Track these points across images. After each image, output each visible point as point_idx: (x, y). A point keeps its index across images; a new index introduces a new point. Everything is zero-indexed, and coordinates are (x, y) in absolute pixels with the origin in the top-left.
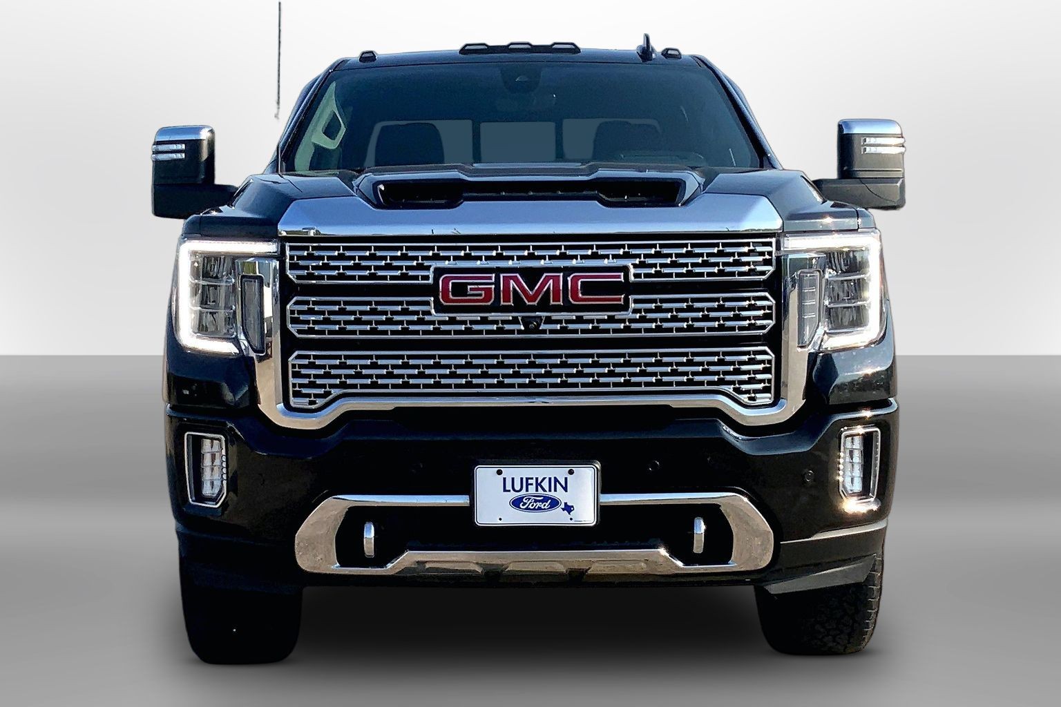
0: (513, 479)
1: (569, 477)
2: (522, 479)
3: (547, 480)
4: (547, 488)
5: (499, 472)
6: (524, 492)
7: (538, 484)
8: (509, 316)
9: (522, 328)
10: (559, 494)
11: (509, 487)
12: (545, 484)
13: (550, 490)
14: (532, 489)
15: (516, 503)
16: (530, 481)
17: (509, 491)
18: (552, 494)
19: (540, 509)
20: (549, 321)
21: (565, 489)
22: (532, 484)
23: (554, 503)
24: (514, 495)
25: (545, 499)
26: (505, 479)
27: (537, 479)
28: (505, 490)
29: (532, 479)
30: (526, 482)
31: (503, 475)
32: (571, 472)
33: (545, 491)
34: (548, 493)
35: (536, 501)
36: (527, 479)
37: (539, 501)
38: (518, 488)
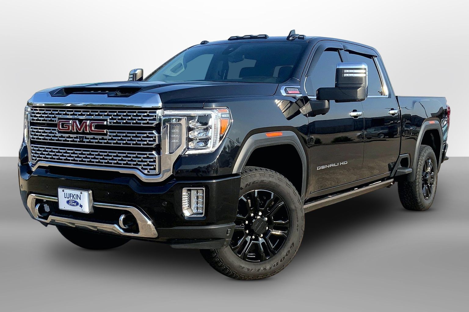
0: (67, 194)
3: (75, 195)
4: (75, 198)
5: (63, 191)
6: (69, 199)
7: (73, 196)
9: (79, 140)
10: (78, 201)
11: (66, 197)
12: (75, 196)
15: (68, 202)
16: (71, 195)
18: (76, 200)
19: (74, 205)
20: (86, 138)
21: (80, 199)
22: (71, 196)
23: (77, 204)
24: (67, 199)
25: (75, 202)
27: (73, 194)
28: (65, 198)
29: (71, 194)
31: (64, 192)
32: (81, 193)
34: (75, 200)
35: (73, 202)
36: (70, 194)
37: (74, 202)
38: (68, 197)
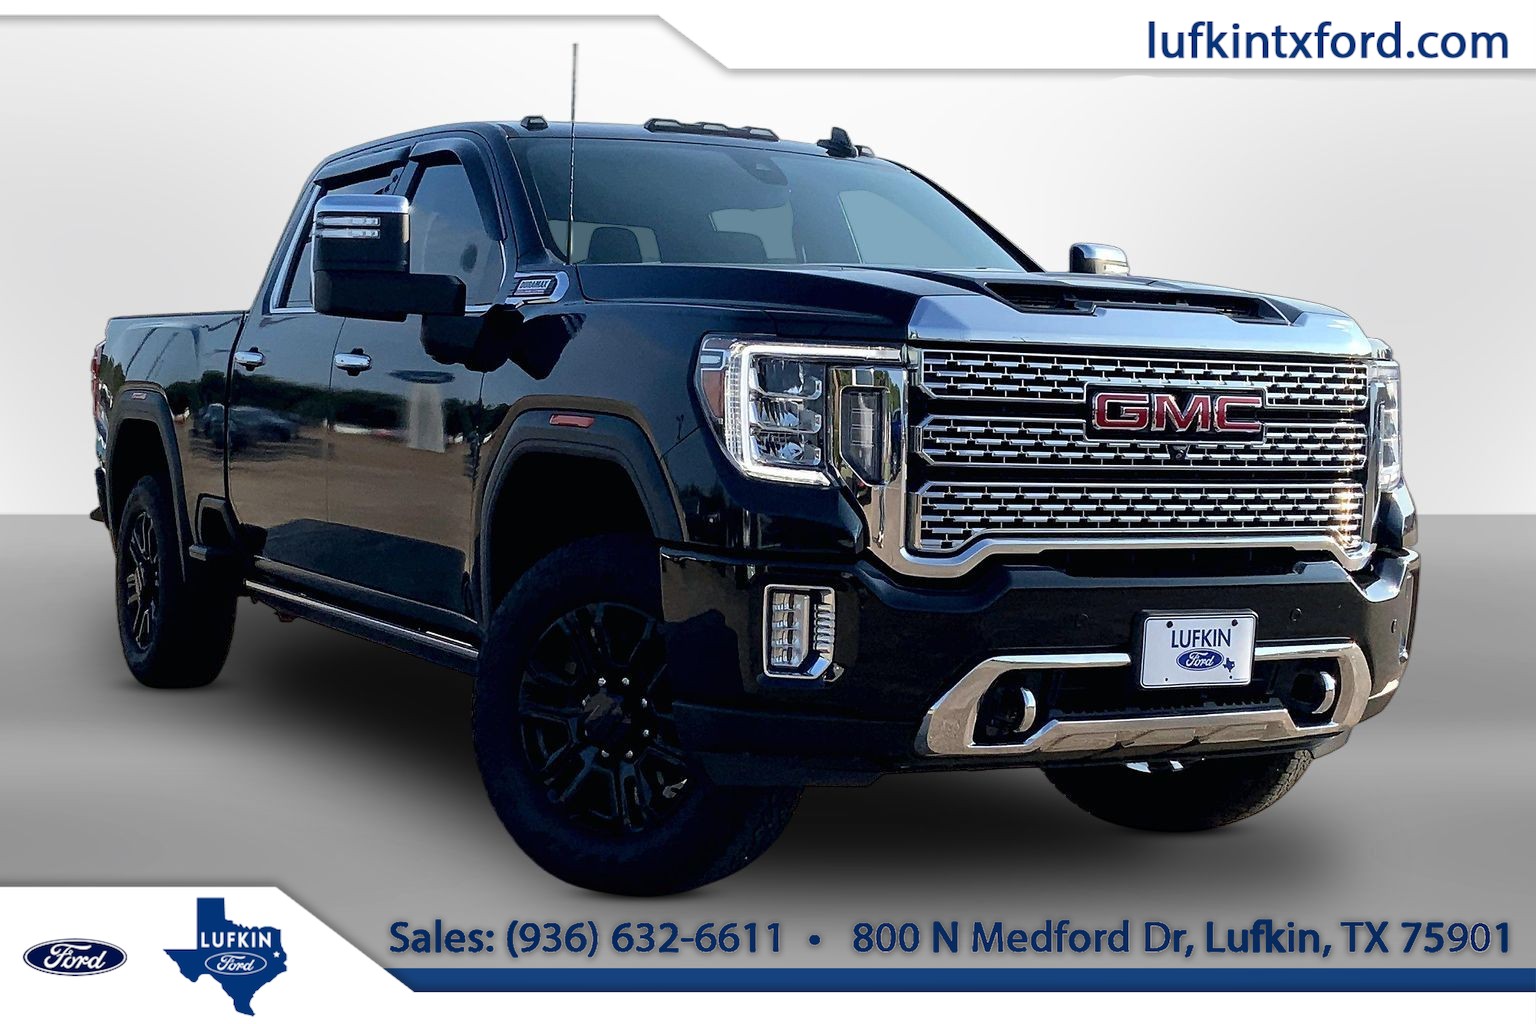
0: (1182, 632)
1: (1232, 628)
2: (1190, 631)
3: (1212, 632)
4: (1212, 642)
5: (1170, 625)
6: (1190, 647)
7: (1205, 638)
8: (1156, 444)
9: (1168, 456)
10: (1222, 649)
11: (1177, 642)
12: (1211, 638)
13: (1215, 645)
14: (1198, 642)
15: (1183, 660)
16: (1197, 635)
17: (1177, 646)
18: (1216, 649)
19: (1203, 666)
20: (1194, 450)
21: (1228, 643)
22: (1198, 638)
23: (1217, 659)
24: (1181, 651)
25: (1211, 654)
26: (1174, 632)
27: (1203, 631)
28: (1173, 646)
29: (1199, 631)
30: (1193, 635)
31: (1172, 629)
32: (1235, 623)
33: (1210, 645)
34: (1213, 648)
35: (1201, 657)
36: (1195, 632)
37: (1203, 657)
38: (1185, 643)
